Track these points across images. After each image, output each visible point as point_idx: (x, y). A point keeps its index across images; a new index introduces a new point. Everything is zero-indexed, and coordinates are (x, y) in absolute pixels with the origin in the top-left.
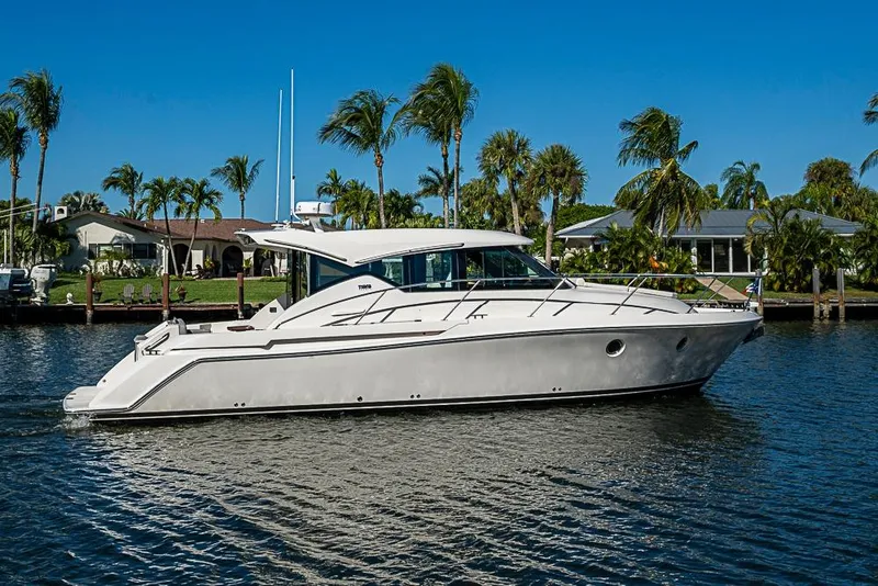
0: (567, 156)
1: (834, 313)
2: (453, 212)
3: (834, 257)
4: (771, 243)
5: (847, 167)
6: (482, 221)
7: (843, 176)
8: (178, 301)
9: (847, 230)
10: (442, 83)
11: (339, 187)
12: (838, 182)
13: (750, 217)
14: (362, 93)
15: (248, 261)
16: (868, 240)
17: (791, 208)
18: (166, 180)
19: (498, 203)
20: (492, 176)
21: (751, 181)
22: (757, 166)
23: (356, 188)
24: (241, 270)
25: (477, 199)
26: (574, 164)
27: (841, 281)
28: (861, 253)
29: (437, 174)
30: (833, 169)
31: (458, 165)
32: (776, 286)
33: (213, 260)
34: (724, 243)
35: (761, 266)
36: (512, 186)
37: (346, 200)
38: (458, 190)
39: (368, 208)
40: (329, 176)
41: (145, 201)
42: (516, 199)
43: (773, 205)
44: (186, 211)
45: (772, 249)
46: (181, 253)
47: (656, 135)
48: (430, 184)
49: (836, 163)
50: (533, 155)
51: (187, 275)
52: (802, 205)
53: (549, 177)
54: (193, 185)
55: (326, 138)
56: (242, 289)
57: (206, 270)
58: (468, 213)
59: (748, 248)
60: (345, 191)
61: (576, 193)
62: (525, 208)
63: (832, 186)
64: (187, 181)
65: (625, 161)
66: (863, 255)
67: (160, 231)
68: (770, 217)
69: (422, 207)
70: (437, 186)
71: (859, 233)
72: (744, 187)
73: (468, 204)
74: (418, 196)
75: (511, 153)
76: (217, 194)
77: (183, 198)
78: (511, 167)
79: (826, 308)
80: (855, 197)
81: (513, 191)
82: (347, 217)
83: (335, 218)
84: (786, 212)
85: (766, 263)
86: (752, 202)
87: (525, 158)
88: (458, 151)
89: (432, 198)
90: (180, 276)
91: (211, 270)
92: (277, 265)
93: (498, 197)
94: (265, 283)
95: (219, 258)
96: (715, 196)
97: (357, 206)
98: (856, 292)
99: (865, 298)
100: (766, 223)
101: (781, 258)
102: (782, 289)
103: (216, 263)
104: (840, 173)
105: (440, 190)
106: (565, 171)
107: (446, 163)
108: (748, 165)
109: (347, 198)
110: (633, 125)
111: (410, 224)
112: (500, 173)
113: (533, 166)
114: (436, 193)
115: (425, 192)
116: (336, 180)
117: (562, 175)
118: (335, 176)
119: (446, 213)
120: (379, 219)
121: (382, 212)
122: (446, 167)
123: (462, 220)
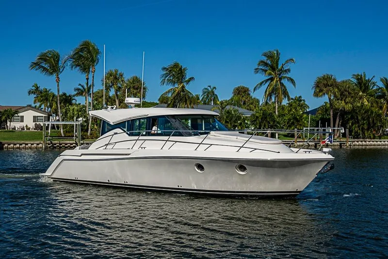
0: (140, 81)
2: (90, 103)
3: (243, 124)
5: (248, 90)
7: (247, 93)
9: (248, 114)
11: (39, 91)
12: (245, 95)
13: (212, 108)
16: (255, 118)
17: (228, 104)
19: (110, 100)
20: (108, 88)
21: (213, 92)
22: (215, 88)
23: (46, 91)
29: (83, 87)
30: (243, 91)
31: (93, 83)
36: (116, 93)
38: (93, 93)
39: (52, 101)
40: (34, 86)
42: (118, 98)
43: (222, 103)
47: (176, 73)
48: (80, 91)
49: (243, 88)
50: (125, 80)
52: (231, 104)
53: (132, 89)
55: (33, 67)
58: (96, 104)
60: (41, 92)
62: (121, 102)
63: (242, 97)
65: (163, 85)
66: (254, 124)
68: (219, 107)
69: (76, 101)
70: (83, 92)
71: (253, 115)
72: (210, 96)
73: (97, 100)
74: (74, 96)
75: (116, 79)
78: (116, 85)
80: (251, 101)
81: (117, 95)
82: (42, 104)
83: (36, 104)
84: (226, 106)
86: (212, 102)
87: (122, 81)
88: (93, 77)
92: (8, 125)
93: (110, 97)
94: (2, 133)
96: (198, 99)
97: (47, 99)
104: (245, 91)
105: (84, 94)
106: (138, 87)
107: (88, 82)
108: (212, 88)
109: (43, 96)
110: (168, 69)
111: (71, 108)
112: (111, 87)
113: (125, 85)
114: (82, 94)
115: (77, 94)
116: (37, 88)
117: (137, 89)
118: (37, 86)
119: (87, 103)
120: (57, 105)
121: (59, 102)
122: (88, 84)
123: (94, 106)
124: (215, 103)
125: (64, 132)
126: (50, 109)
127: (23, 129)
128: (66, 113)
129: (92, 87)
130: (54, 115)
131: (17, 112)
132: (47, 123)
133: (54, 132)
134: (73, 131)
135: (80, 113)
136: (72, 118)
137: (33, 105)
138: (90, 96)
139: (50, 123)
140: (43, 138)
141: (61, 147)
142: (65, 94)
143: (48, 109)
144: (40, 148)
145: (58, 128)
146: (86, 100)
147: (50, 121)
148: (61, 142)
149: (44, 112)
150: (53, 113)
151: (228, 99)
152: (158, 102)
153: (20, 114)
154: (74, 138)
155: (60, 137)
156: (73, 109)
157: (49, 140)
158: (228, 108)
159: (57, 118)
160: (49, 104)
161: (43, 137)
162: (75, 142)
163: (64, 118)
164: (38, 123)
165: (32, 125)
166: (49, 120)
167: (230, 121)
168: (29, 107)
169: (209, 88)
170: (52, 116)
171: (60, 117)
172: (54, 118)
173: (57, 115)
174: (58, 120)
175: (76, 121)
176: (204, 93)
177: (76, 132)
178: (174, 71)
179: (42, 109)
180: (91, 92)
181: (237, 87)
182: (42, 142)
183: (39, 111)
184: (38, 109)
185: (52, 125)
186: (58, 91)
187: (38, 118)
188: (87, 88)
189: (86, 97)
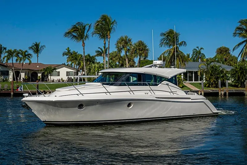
0: (143, 44)
1: (225, 94)
2: (107, 62)
3: (225, 77)
4: (206, 72)
5: (228, 49)
6: (116, 65)
7: (227, 52)
8: (16, 90)
9: (228, 69)
10: (104, 20)
11: (70, 53)
12: (226, 54)
13: (200, 64)
14: (79, 23)
15: (39, 77)
16: (235, 72)
17: (212, 62)
18: (13, 50)
19: (121, 59)
20: (120, 50)
21: (200, 53)
22: (202, 49)
23: (76, 53)
24: (37, 79)
25: (114, 57)
26: (146, 47)
27: (227, 84)
28: (233, 76)
29: (101, 49)
30: (224, 50)
31: (109, 46)
32: (207, 86)
33: (28, 76)
34: (191, 72)
35: (203, 79)
38: (109, 54)
39: (80, 60)
40: (67, 49)
41: (5, 57)
42: (127, 58)
43: (207, 60)
44: (19, 60)
45: (206, 74)
46: (17, 74)
48: (99, 53)
49: (225, 48)
50: (133, 43)
51: (19, 81)
52: (215, 61)
53: (138, 51)
54: (22, 52)
55: (66, 36)
56: (38, 86)
57: (25, 79)
58: (111, 62)
59: (199, 74)
60: (72, 54)
61: (146, 56)
62: (130, 61)
63: (224, 55)
64: (20, 50)
65: (161, 47)
66: (233, 77)
67: (10, 67)
68: (206, 64)
69: (97, 60)
70: (101, 53)
71: (232, 69)
72: (198, 55)
73: (111, 59)
75: (126, 43)
76: (30, 55)
77: (19, 56)
78: (126, 48)
79: (223, 93)
80: (231, 58)
81: (127, 55)
82: (73, 63)
83: (68, 63)
84: (211, 63)
85: (204, 79)
86: (200, 60)
87: (130, 44)
89: (100, 57)
90: (17, 82)
91: (27, 80)
92: (49, 78)
93: (121, 57)
95: (30, 75)
96: (189, 57)
97: (76, 59)
98: (232, 88)
99: (234, 90)
100: (205, 66)
101: (209, 77)
102: (209, 87)
103: (29, 77)
104: (226, 51)
105: (103, 55)
106: (143, 49)
107: (105, 46)
108: (199, 48)
109: (73, 57)
110: (165, 34)
111: (93, 65)
112: (122, 49)
113: (133, 47)
114: (101, 55)
115: (97, 55)
116: (69, 51)
117: (142, 50)
118: (69, 49)
119: (105, 62)
120: (83, 63)
121: (84, 61)
122: (105, 47)
123: (110, 64)
124: (202, 61)
127: (59, 81)
128: (90, 69)
129: (108, 50)
130: (81, 71)
131: (55, 69)
132: (76, 77)
136: (94, 73)
137: (66, 64)
138: (107, 57)
139: (79, 77)
142: (89, 55)
143: (77, 66)
145: (84, 80)
146: (104, 59)
147: (79, 75)
149: (74, 69)
150: (81, 69)
151: (212, 57)
153: (58, 70)
156: (95, 66)
158: (212, 64)
159: (83, 73)
160: (77, 63)
163: (88, 73)
164: (70, 77)
165: (65, 78)
166: (77, 75)
168: (64, 65)
169: (197, 49)
171: (85, 72)
172: (81, 73)
173: (83, 71)
174: (84, 75)
175: (97, 75)
176: (194, 53)
178: (170, 36)
179: (73, 66)
180: (108, 53)
181: (219, 47)
183: (70, 68)
184: (70, 66)
185: (80, 78)
186: (84, 53)
187: (70, 73)
188: (105, 50)
189: (104, 57)
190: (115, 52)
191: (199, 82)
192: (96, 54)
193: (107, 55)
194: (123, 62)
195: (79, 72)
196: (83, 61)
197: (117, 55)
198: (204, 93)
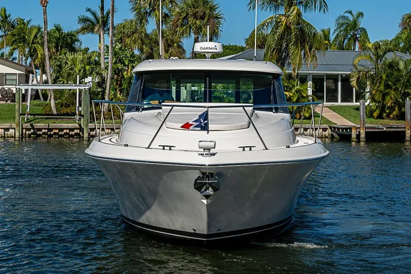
2: (108, 47)
4: (372, 78)
6: (133, 56)
11: (8, 23)
13: (356, 57)
17: (390, 50)
19: (147, 41)
20: (142, 17)
22: (361, 14)
23: (24, 23)
25: (129, 37)
26: (212, 9)
29: (94, 14)
31: (113, 6)
32: (375, 114)
34: (334, 78)
35: (364, 97)
37: (14, 35)
38: (113, 28)
39: (33, 43)
43: (377, 47)
45: (373, 83)
48: (88, 23)
52: (397, 49)
53: (191, 20)
58: (120, 49)
59: (354, 82)
60: (13, 27)
62: (169, 46)
65: (254, 8)
68: (372, 55)
69: (81, 43)
70: (93, 24)
73: (121, 40)
74: (78, 33)
82: (14, 49)
84: (385, 53)
85: (368, 95)
86: (357, 45)
89: (89, 35)
93: (147, 35)
96: (328, 38)
97: (24, 40)
100: (369, 62)
101: (381, 91)
102: (380, 117)
105: (96, 28)
106: (205, 13)
107: (103, 5)
108: (355, 14)
109: (16, 34)
111: (70, 56)
112: (150, 15)
113: (178, 10)
114: (92, 31)
115: (83, 30)
116: (6, 18)
117: (202, 18)
118: (5, 14)
119: (102, 48)
120: (44, 51)
121: (46, 46)
122: (102, 9)
123: (115, 54)
124: (364, 48)
125: (56, 105)
126: (29, 59)
128: (60, 66)
129: (111, 16)
130: (39, 71)
132: (23, 88)
133: (38, 105)
134: (74, 104)
135: (87, 67)
138: (109, 33)
139: (30, 88)
140: (17, 117)
141: (50, 136)
142: (58, 29)
143: (27, 59)
144: (12, 137)
145: (45, 97)
146: (100, 41)
147: (30, 83)
148: (52, 125)
149: (18, 65)
150: (37, 68)
151: (390, 39)
152: (244, 45)
154: (77, 117)
155: (49, 115)
156: (74, 61)
157: (29, 121)
158: (390, 57)
159: (44, 77)
160: (27, 50)
161: (17, 114)
162: (78, 126)
163: (57, 78)
164: (6, 87)
166: (27, 82)
167: (394, 84)
169: (348, 15)
170: (33, 74)
171: (49, 74)
172: (39, 77)
173: (44, 72)
174: (46, 82)
175: (80, 83)
176: (339, 26)
177: (80, 105)
179: (14, 59)
180: (110, 25)
182: (14, 125)
183: (8, 63)
184: (7, 59)
185: (34, 93)
186: (45, 23)
187: (8, 77)
188: (103, 17)
189: (100, 36)
190: (132, 23)
191: (355, 104)
192: (79, 26)
193: (109, 29)
194: (152, 50)
195: (31, 75)
196: (42, 45)
197: (136, 29)
198: (366, 132)
